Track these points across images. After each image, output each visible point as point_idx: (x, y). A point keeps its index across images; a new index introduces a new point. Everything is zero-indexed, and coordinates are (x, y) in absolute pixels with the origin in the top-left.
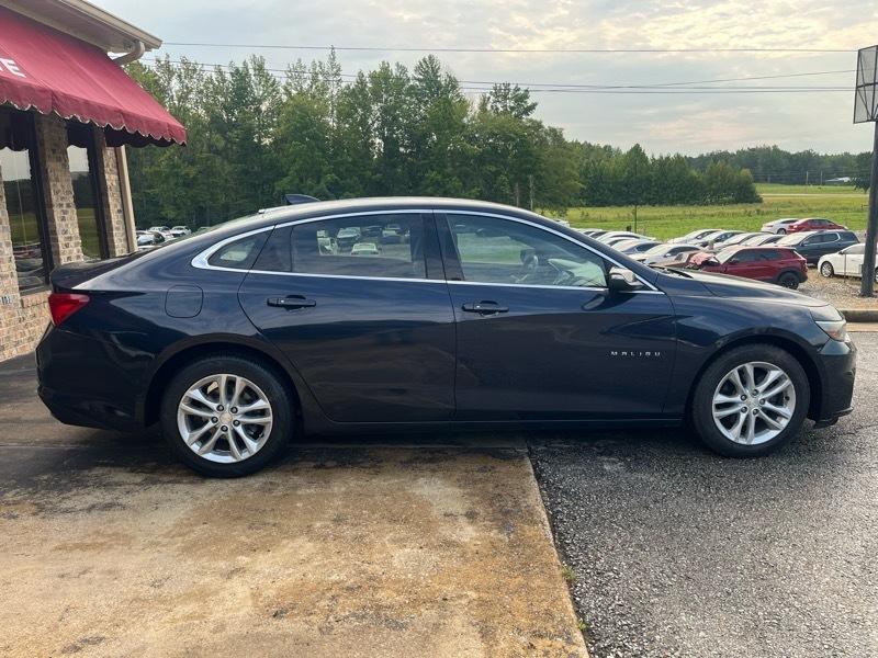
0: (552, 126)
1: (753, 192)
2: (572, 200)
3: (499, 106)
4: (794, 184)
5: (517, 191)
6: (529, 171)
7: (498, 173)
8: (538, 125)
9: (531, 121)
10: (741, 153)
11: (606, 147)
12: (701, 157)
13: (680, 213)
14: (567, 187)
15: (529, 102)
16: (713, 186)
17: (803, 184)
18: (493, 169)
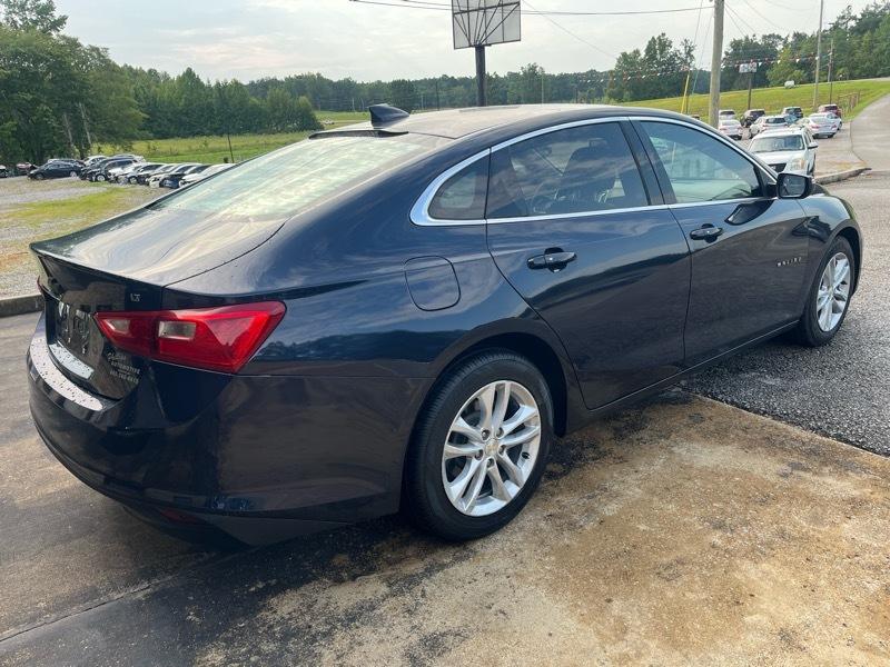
0: (93, 45)
1: (314, 119)
2: (136, 132)
3: (17, 18)
4: (342, 111)
5: (67, 124)
6: (77, 99)
7: (36, 102)
8: (73, 43)
9: (64, 37)
10: (289, 80)
11: (150, 71)
12: (252, 83)
13: (254, 142)
14: (128, 117)
15: (57, 14)
16: (277, 114)
17: (349, 110)
18: (29, 97)
